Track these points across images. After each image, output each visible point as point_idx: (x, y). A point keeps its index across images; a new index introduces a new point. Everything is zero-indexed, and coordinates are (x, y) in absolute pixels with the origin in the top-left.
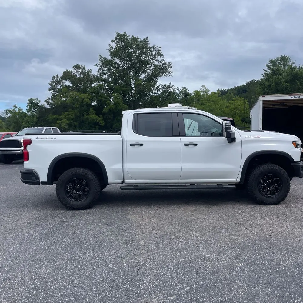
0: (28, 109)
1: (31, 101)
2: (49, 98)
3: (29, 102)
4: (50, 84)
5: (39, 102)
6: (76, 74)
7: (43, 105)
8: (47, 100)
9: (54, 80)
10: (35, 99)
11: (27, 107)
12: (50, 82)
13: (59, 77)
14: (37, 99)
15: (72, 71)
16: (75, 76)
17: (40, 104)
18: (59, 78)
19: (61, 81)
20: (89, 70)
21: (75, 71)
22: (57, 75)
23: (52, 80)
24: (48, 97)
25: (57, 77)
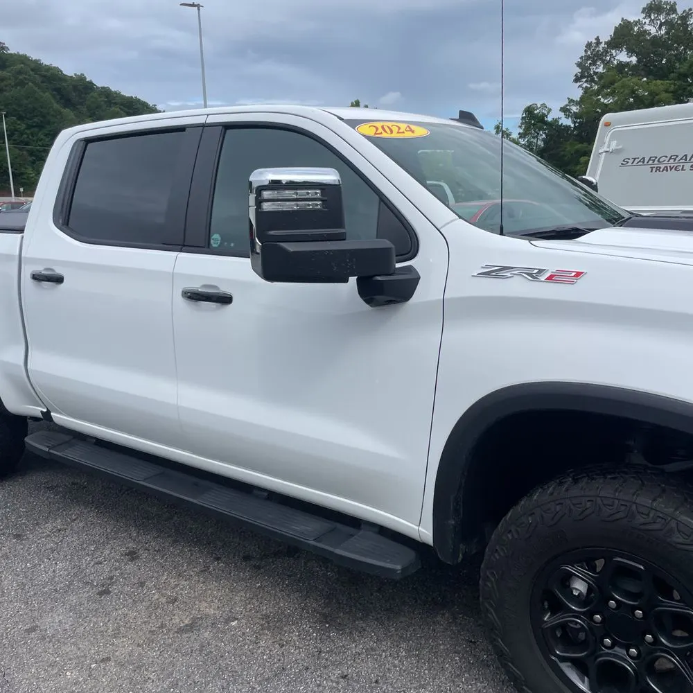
0: (521, 131)
1: (529, 111)
2: (571, 101)
3: (524, 115)
4: (579, 65)
5: (548, 113)
6: (647, 27)
7: (556, 121)
8: (567, 105)
9: (589, 53)
10: (539, 106)
11: (520, 127)
12: (580, 60)
13: (601, 43)
14: (544, 106)
15: (637, 23)
16: (646, 32)
17: (549, 119)
18: (603, 45)
19: (607, 52)
20: (684, 11)
21: (647, 21)
22: (597, 39)
23: (583, 54)
24: (569, 99)
25: (598, 42)
